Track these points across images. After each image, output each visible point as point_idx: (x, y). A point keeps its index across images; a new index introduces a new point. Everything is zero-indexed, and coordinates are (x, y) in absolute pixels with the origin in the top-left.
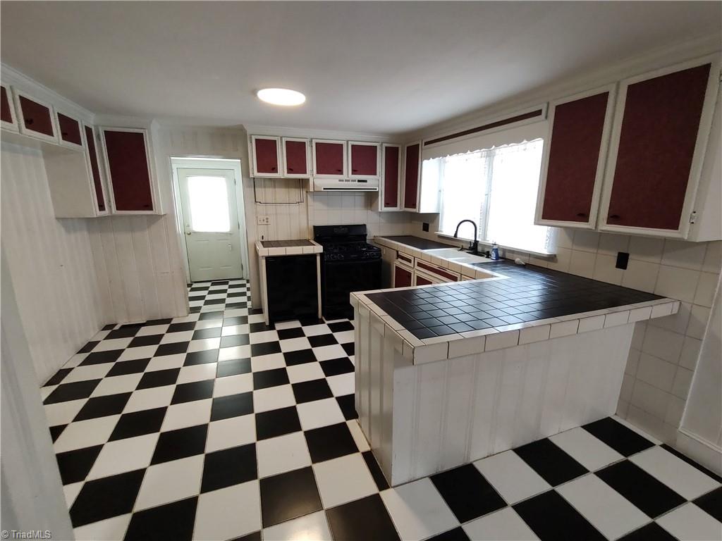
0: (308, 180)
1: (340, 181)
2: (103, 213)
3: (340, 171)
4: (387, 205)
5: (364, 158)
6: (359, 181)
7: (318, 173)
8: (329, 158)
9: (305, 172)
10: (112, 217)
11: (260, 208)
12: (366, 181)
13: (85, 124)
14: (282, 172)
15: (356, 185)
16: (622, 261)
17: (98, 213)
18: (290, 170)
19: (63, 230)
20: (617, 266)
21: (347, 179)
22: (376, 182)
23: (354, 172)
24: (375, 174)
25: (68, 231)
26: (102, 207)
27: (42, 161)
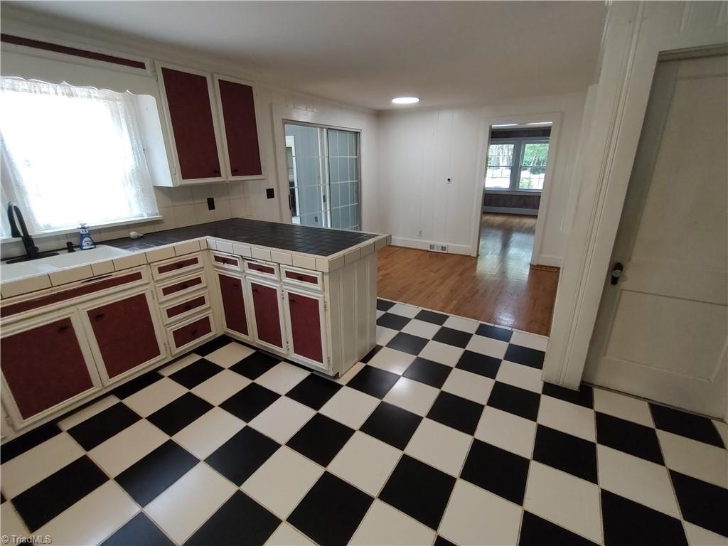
16: (211, 204)
20: (210, 209)
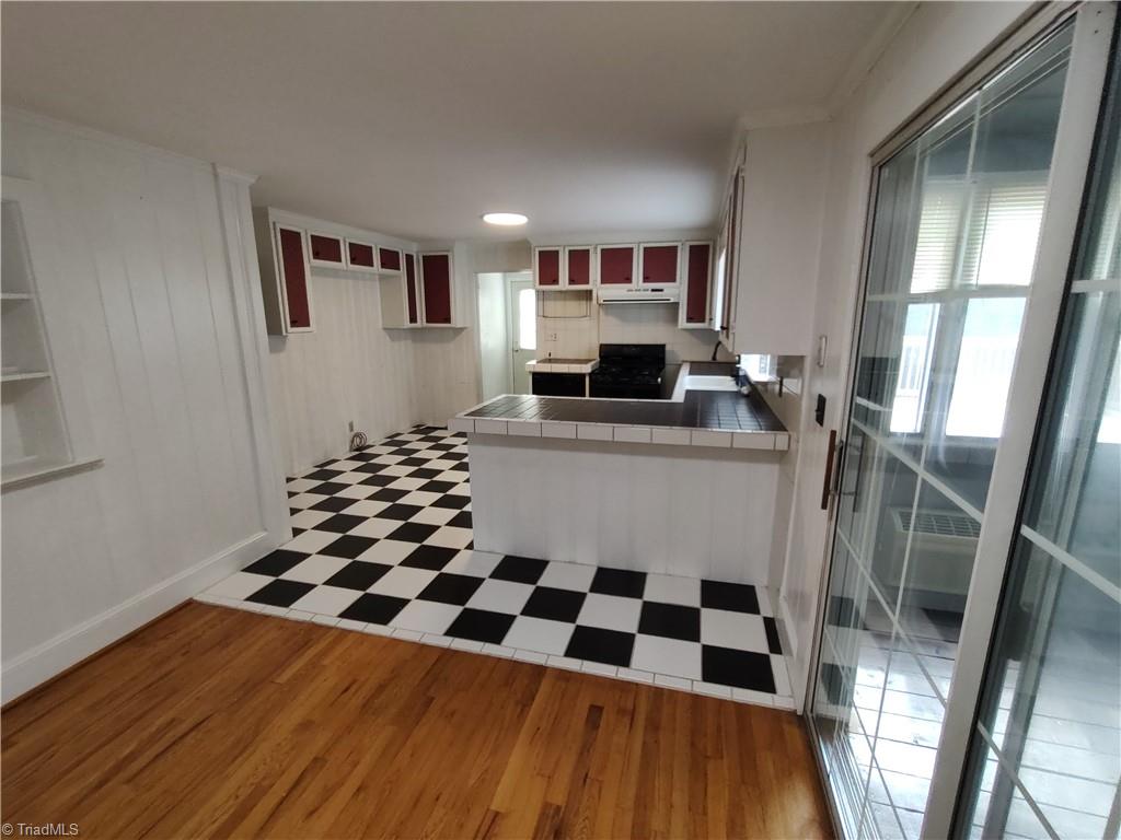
0: (591, 292)
1: (629, 291)
2: (413, 325)
3: (628, 280)
4: (690, 319)
5: (660, 263)
6: (653, 290)
7: (602, 283)
8: (617, 264)
9: (587, 283)
10: (423, 329)
11: (549, 322)
12: (661, 290)
13: (405, 252)
14: (564, 282)
15: (650, 295)
17: (407, 324)
18: (572, 281)
19: (388, 338)
21: (638, 288)
22: (676, 290)
23: (646, 279)
24: (674, 280)
25: (393, 339)
26: (413, 319)
27: (378, 283)
